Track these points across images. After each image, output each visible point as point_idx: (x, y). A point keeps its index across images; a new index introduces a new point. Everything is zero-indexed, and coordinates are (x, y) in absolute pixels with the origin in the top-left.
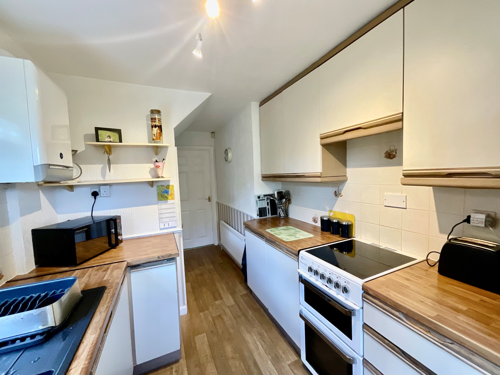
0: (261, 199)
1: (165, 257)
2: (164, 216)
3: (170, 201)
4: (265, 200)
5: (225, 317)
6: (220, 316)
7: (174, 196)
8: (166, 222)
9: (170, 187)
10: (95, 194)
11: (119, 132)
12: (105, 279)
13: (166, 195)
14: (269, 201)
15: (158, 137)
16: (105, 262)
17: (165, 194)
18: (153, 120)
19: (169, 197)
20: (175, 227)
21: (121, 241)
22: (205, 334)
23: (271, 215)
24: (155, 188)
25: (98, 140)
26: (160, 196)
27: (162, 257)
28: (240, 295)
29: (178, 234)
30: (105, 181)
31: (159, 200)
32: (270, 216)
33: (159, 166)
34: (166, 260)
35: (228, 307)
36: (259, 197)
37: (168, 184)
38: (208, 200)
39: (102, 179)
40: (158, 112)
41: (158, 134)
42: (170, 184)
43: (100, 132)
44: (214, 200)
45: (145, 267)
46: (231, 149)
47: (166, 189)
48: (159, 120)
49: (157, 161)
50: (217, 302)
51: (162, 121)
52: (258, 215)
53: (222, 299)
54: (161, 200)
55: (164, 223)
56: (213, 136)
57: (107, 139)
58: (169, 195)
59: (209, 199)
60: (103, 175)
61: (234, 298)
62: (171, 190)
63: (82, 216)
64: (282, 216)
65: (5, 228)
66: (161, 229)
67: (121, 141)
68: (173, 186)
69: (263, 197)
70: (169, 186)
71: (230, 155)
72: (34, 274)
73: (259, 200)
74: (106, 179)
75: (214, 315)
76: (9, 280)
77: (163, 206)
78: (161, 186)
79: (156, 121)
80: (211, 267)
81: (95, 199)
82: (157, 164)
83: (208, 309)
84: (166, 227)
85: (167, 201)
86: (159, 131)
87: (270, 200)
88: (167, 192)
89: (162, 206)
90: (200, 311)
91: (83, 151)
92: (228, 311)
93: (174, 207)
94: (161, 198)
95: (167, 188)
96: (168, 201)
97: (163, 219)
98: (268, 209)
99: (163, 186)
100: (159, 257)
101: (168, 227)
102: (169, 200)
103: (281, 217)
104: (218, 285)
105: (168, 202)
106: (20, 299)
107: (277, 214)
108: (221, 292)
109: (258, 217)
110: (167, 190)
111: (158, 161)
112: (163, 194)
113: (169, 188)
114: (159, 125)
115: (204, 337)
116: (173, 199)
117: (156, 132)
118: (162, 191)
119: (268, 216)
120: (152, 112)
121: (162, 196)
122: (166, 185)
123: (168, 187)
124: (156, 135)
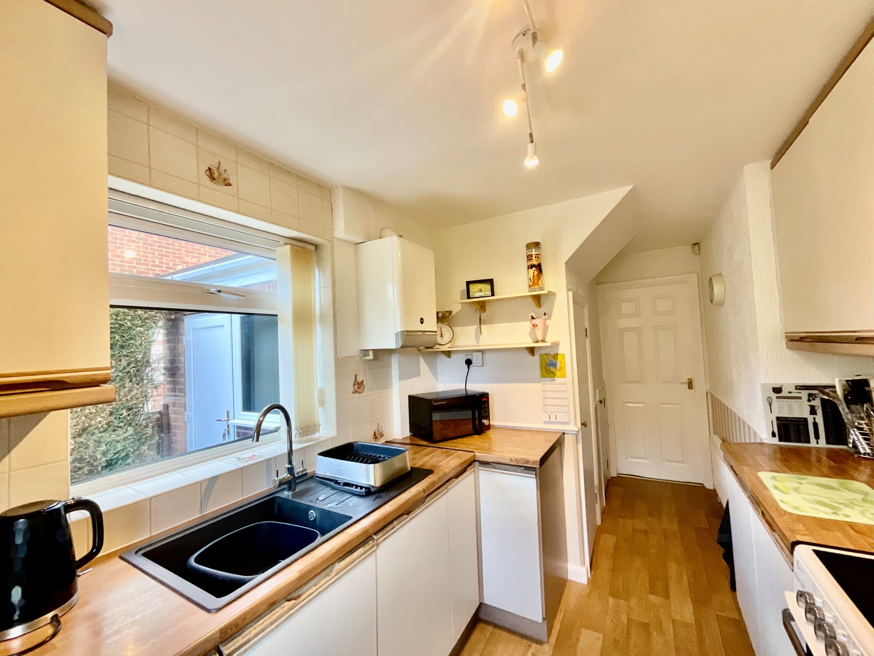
0: (783, 394)
1: (519, 462)
2: (549, 402)
3: (558, 380)
4: (800, 398)
5: (655, 635)
6: (646, 627)
7: (565, 371)
8: (552, 412)
9: (559, 357)
10: (469, 362)
11: (490, 282)
12: (440, 464)
13: (552, 369)
14: (817, 403)
15: (536, 281)
16: (457, 447)
17: (551, 367)
18: (529, 257)
19: (558, 373)
20: (567, 423)
21: (489, 427)
22: (601, 635)
23: (828, 443)
24: (537, 357)
25: (469, 297)
26: (544, 370)
27: (516, 460)
28: (716, 615)
29: (571, 435)
30: (478, 346)
31: (543, 376)
32: (822, 443)
33: (537, 325)
34: (523, 468)
35: (674, 621)
36: (777, 390)
37: (557, 352)
38: (686, 386)
39: (476, 344)
40: (537, 245)
41: (535, 277)
42: (559, 353)
43: (471, 286)
44: (701, 385)
45: (495, 468)
46: (722, 275)
47: (552, 359)
48: (537, 256)
49: (533, 318)
50: (653, 598)
51: (542, 257)
52: (774, 435)
53: (667, 596)
54: (544, 377)
55: (550, 413)
56: (697, 252)
57: (478, 294)
58: (557, 368)
59: (690, 385)
60: (477, 339)
61: (696, 611)
62: (561, 362)
63: (457, 388)
64: (862, 451)
65: (388, 390)
66: (545, 422)
67: (493, 294)
68: (563, 355)
69: (793, 390)
70: (557, 354)
71: (717, 289)
72: (408, 441)
73: (778, 398)
74: (480, 344)
75: (635, 617)
76: (388, 440)
77: (549, 385)
78: (546, 354)
79: (532, 259)
80: (674, 526)
81: (469, 368)
82: (534, 321)
83: (627, 600)
84: (551, 420)
85: (554, 379)
86: (536, 273)
87: (823, 400)
88: (554, 365)
89: (547, 386)
90: (613, 595)
91: (459, 311)
92: (669, 627)
93: (564, 389)
94: (544, 373)
95: (554, 358)
96: (556, 378)
97: (548, 407)
98: (815, 425)
99: (549, 354)
100: (511, 460)
101: (555, 420)
102: (558, 377)
103: (860, 453)
104: (673, 568)
105: (556, 381)
106: (378, 456)
107: (846, 444)
108: (673, 585)
109: (776, 441)
110: (555, 361)
111: (535, 317)
112: (548, 368)
113: (557, 359)
114: (536, 264)
115: (598, 639)
116: (564, 376)
117: (532, 275)
118: (546, 363)
119: (813, 443)
120: (529, 246)
121: (546, 370)
122: (553, 354)
123: (556, 356)
124: (533, 278)
